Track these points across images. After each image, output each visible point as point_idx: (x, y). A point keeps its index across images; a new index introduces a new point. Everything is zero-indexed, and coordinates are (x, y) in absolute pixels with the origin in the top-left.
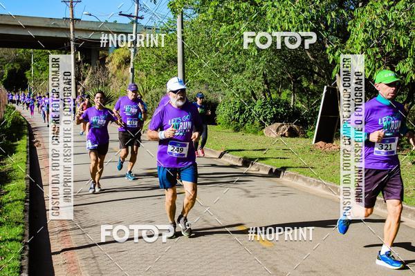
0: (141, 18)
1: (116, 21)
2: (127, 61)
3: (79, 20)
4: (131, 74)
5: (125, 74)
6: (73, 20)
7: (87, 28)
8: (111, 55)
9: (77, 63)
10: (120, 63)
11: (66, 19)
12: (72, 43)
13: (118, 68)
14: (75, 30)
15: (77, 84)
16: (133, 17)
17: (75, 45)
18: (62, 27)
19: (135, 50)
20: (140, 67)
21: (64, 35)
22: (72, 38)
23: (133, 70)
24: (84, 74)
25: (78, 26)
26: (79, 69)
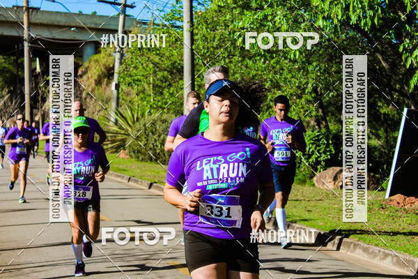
0: (132, 7)
1: (95, 13)
2: (109, 73)
3: (37, 9)
4: (115, 92)
5: (108, 92)
6: (28, 9)
7: (50, 23)
8: (86, 64)
9: (33, 76)
10: (99, 76)
11: (18, 7)
12: (26, 44)
13: (96, 85)
14: (30, 25)
15: (33, 107)
16: (119, 4)
17: (31, 49)
18: (11, 19)
19: (122, 55)
20: (129, 80)
21: (13, 33)
22: (26, 36)
23: (117, 86)
24: (44, 93)
25: (37, 18)
26: (37, 84)
